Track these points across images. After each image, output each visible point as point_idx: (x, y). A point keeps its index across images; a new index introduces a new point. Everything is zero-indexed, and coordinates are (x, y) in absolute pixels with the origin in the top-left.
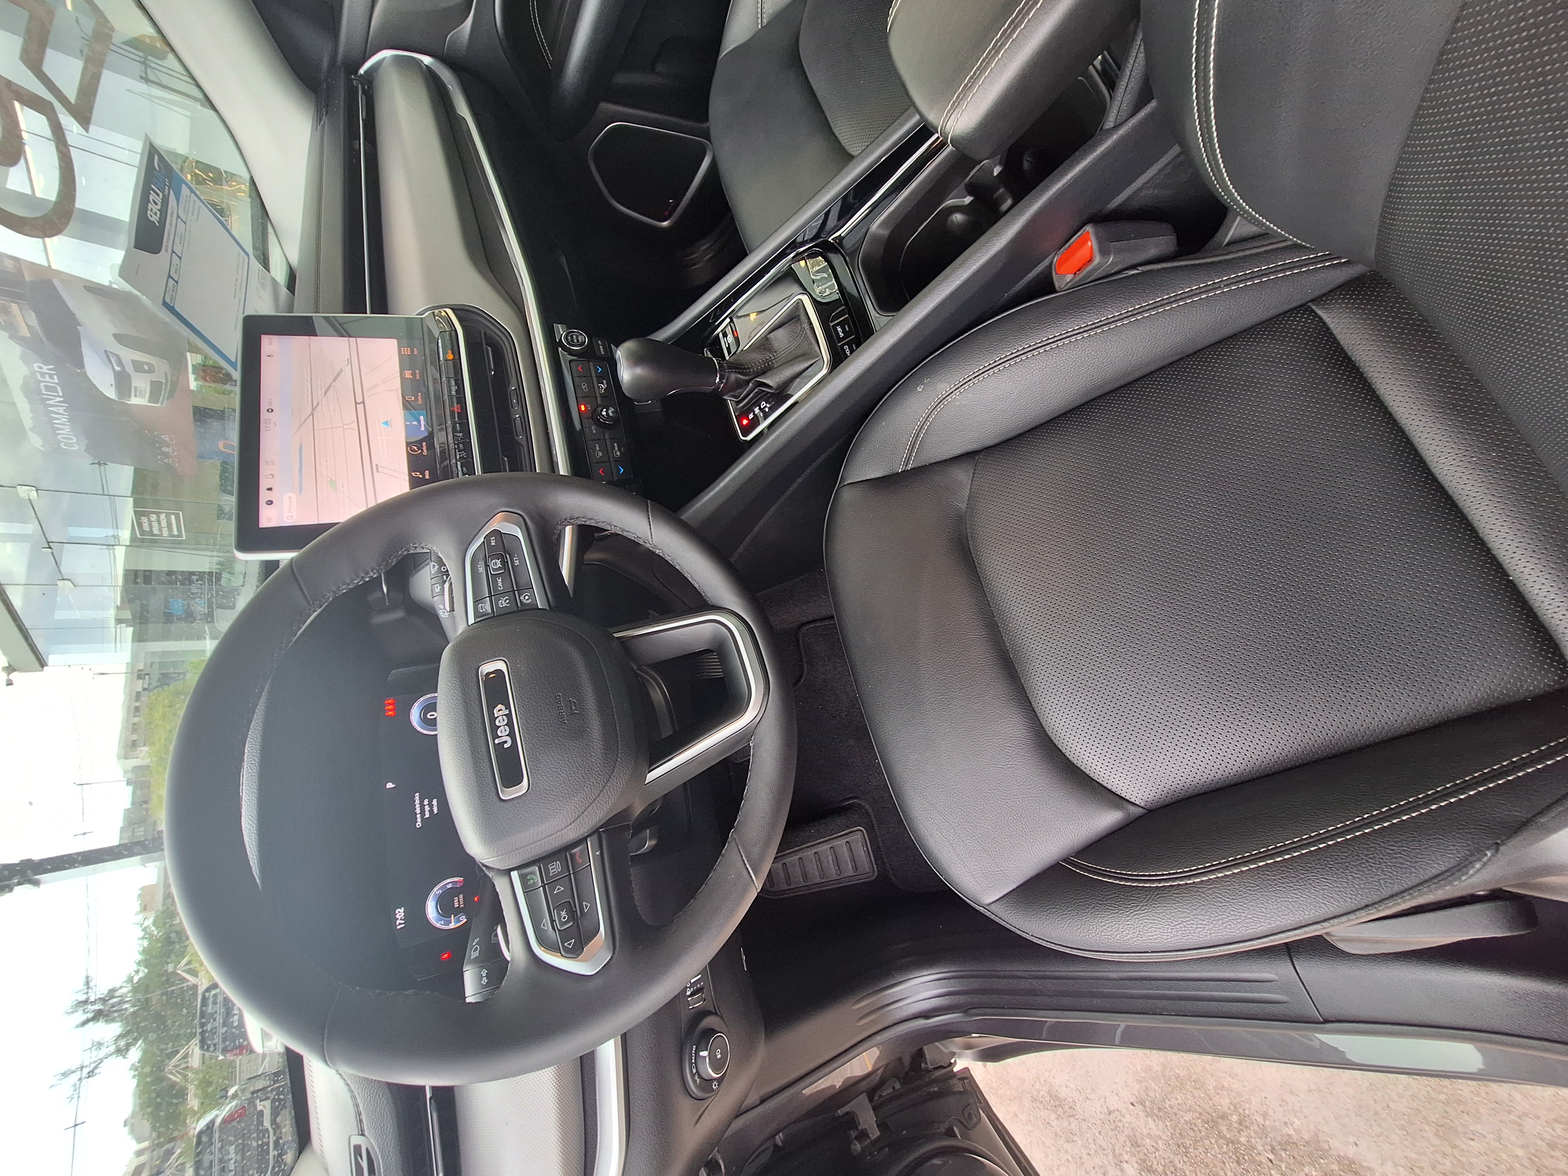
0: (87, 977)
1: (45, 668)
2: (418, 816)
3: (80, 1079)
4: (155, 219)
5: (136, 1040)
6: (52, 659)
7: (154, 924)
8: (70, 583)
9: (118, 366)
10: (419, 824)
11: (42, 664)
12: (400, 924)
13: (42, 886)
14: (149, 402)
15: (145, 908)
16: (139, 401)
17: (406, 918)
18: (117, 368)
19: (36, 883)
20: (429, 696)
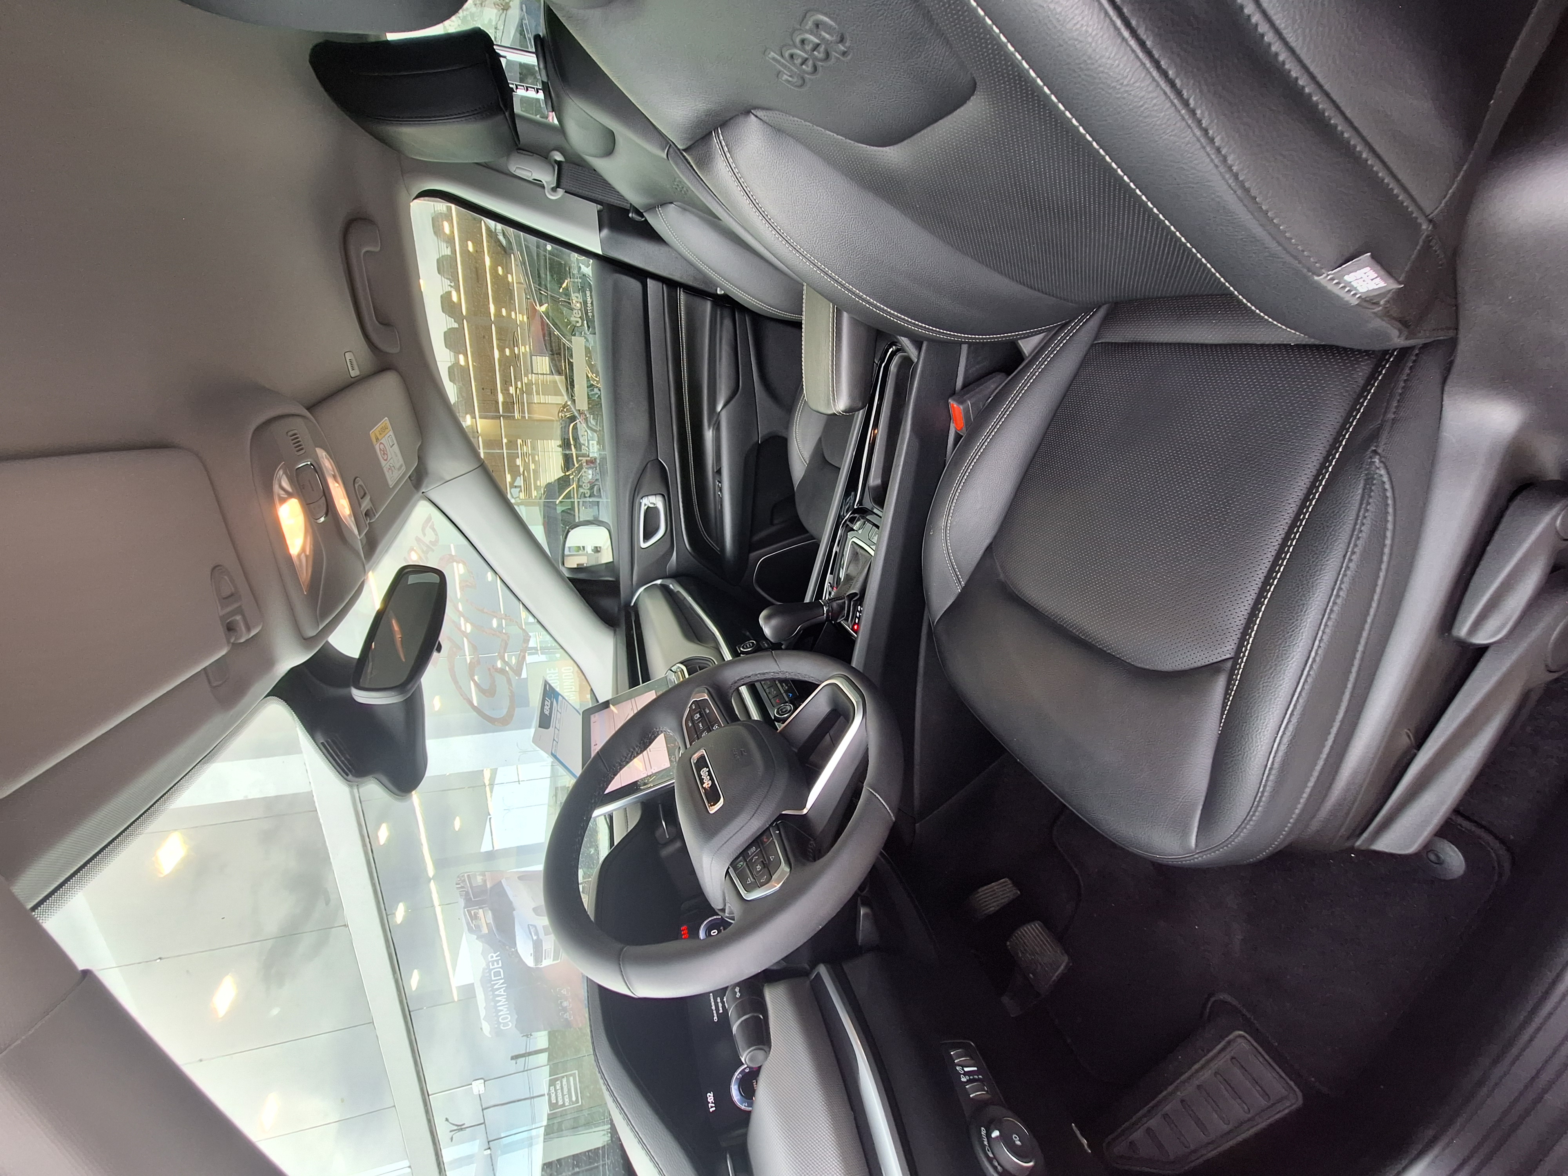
2: (714, 1012)
4: (547, 713)
9: (535, 935)
10: (716, 1018)
12: (712, 1107)
17: (715, 1102)
18: (535, 938)
20: (710, 919)
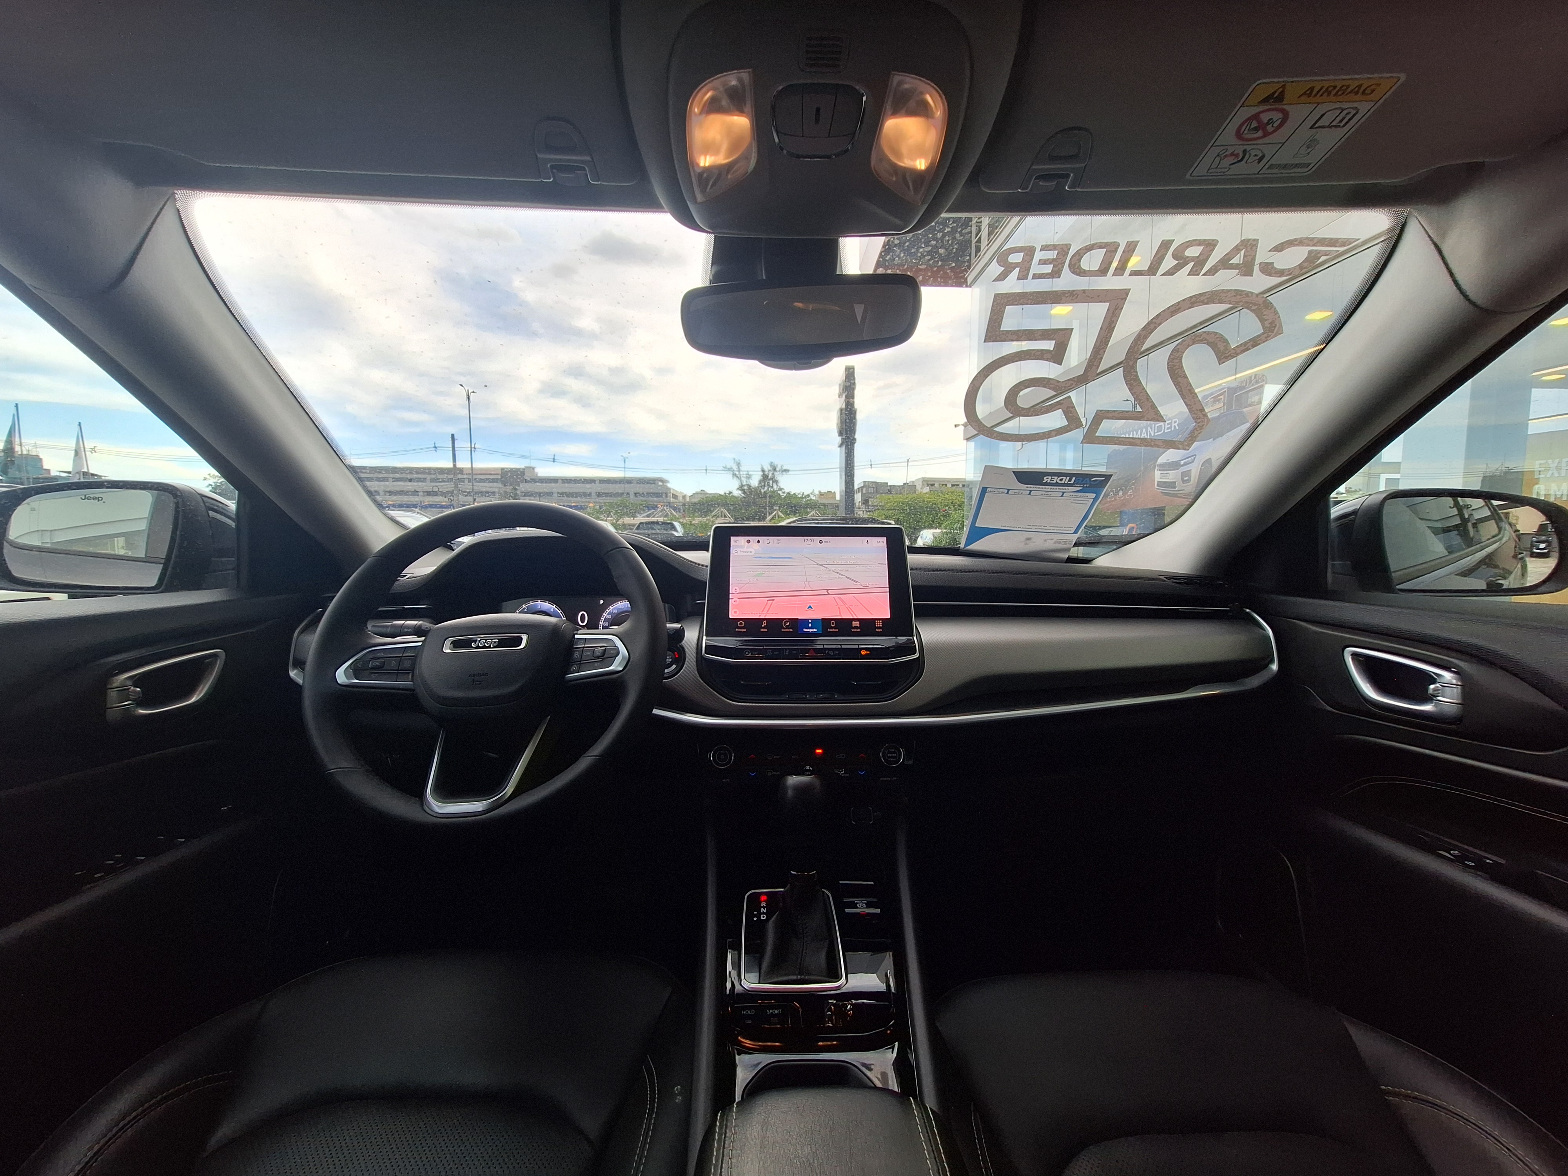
0: (788, 471)
1: (966, 441)
3: (734, 471)
4: (1045, 479)
5: (744, 492)
6: (972, 444)
7: (811, 499)
8: (1020, 448)
9: (1184, 463)
11: (968, 439)
13: (839, 448)
14: (1158, 482)
15: (821, 494)
16: (1158, 475)
18: (1182, 462)
19: (840, 446)
